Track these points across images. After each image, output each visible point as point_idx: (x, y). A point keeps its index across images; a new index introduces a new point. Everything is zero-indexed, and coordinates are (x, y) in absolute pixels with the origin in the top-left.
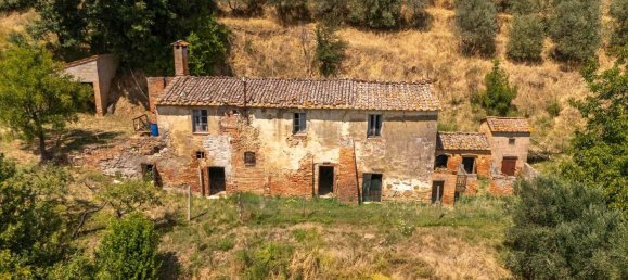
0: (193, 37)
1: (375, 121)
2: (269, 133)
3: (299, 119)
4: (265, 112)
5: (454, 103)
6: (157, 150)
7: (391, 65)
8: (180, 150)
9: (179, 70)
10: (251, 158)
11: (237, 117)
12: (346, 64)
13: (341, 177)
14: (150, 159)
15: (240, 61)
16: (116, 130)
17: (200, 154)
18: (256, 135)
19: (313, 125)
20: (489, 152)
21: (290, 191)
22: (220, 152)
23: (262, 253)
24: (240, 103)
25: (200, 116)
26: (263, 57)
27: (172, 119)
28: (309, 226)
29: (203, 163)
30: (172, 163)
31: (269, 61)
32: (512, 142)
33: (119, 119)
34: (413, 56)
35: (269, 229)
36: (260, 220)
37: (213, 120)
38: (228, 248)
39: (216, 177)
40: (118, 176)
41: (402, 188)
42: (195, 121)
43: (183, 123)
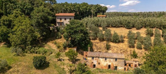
1: (116, 59)
2: (102, 60)
3: (106, 59)
4: (101, 58)
5: (128, 55)
6: (87, 62)
7: (118, 49)
8: (90, 62)
10: (99, 64)
11: (98, 58)
13: (111, 67)
15: (94, 47)
17: (93, 63)
18: (100, 60)
19: (108, 59)
20: (133, 64)
21: (104, 68)
22: (95, 62)
24: (98, 56)
25: (93, 58)
26: (97, 47)
27: (89, 58)
29: (93, 64)
30: (89, 64)
31: (98, 47)
32: (136, 62)
33: (79, 57)
34: (121, 47)
36: (101, 72)
37: (94, 58)
39: (94, 66)
41: (120, 68)
42: (92, 58)
43: (91, 58)
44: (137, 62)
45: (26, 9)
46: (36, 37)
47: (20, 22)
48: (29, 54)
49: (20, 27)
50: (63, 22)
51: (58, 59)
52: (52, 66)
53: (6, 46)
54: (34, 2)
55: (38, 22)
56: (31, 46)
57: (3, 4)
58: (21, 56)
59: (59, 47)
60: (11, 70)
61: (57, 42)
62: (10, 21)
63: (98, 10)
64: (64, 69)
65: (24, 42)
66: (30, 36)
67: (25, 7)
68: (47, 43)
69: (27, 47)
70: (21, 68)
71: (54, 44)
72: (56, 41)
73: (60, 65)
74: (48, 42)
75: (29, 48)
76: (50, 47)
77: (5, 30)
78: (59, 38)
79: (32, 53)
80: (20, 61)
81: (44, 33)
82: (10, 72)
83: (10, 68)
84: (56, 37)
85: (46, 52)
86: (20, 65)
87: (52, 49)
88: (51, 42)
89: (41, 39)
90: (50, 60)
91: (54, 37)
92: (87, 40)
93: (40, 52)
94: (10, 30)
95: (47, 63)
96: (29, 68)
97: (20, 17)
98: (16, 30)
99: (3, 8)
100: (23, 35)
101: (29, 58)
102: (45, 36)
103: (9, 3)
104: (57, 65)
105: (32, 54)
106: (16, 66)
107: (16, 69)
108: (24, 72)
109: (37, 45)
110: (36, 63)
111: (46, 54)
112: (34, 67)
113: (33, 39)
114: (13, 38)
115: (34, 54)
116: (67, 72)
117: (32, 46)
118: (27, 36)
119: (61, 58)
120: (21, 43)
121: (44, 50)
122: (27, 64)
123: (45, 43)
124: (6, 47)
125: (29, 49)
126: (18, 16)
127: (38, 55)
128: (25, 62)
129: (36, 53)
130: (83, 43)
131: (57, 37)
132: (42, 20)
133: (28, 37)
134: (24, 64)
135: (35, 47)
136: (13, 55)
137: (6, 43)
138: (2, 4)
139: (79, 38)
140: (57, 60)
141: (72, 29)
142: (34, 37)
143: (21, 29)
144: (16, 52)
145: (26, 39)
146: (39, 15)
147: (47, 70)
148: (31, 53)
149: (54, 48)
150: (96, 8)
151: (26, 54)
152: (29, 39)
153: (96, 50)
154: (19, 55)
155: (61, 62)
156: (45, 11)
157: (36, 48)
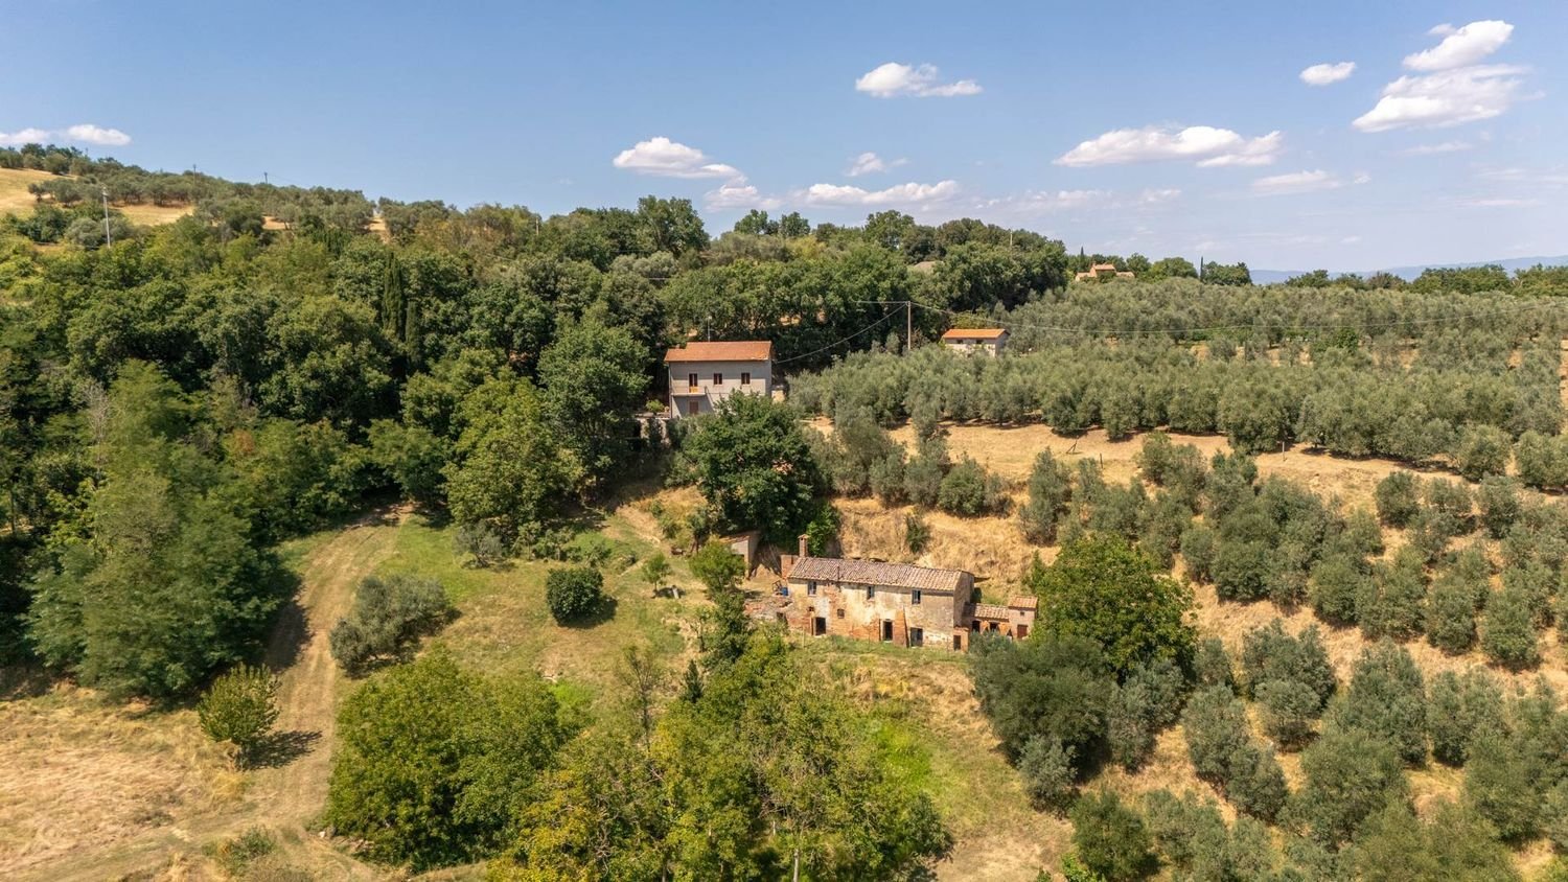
0: (812, 525)
1: (917, 595)
2: (852, 598)
3: (871, 591)
4: (850, 585)
6: (786, 604)
8: (800, 605)
9: (802, 552)
10: (841, 613)
11: (834, 586)
12: (930, 544)
13: (897, 629)
14: (782, 610)
15: (848, 537)
16: (759, 589)
17: (811, 609)
18: (845, 599)
19: (879, 595)
20: (1007, 621)
21: (865, 636)
22: (824, 609)
23: (841, 665)
24: (835, 579)
25: (813, 585)
26: (867, 534)
27: (796, 586)
28: (870, 655)
29: (813, 614)
30: (795, 613)
31: (872, 538)
32: (1022, 614)
33: (760, 581)
34: (985, 541)
35: (847, 655)
36: (844, 650)
37: (820, 588)
38: (823, 661)
39: (820, 624)
40: (763, 619)
41: (935, 639)
42: (809, 588)
43: (802, 589)
44: (1027, 613)
45: (514, 325)
46: (560, 479)
47: (488, 407)
48: (530, 560)
49: (493, 431)
50: (704, 398)
51: (659, 587)
52: (628, 615)
53: (423, 520)
54: (557, 281)
55: (574, 406)
56: (537, 525)
57: (408, 309)
58: (496, 571)
59: (671, 531)
60: (459, 624)
61: (666, 504)
62: (446, 403)
63: (968, 284)
64: (678, 629)
65: (509, 502)
66: (533, 474)
67: (511, 318)
68: (618, 510)
69: (522, 529)
70: (499, 618)
71: (648, 515)
72: (660, 502)
73: (661, 615)
74: (620, 504)
75: (529, 531)
76: (629, 530)
77: (425, 447)
78: (676, 486)
79: (542, 557)
80: (494, 591)
81: (603, 458)
82: (457, 632)
83: (453, 615)
84: (665, 478)
85: (605, 555)
86: (492, 605)
87: (640, 543)
88: (637, 503)
89: (588, 487)
90: (623, 589)
91: (656, 481)
92: (800, 500)
93: (581, 554)
94: (445, 447)
95: (606, 603)
96: (529, 619)
97: (490, 382)
98: (474, 446)
99: (407, 328)
100: (507, 474)
101: (530, 577)
102: (607, 473)
103: (433, 300)
104: (649, 613)
105: (542, 561)
106: (478, 608)
107: (477, 619)
108: (510, 635)
109: (567, 517)
110: (559, 596)
111: (606, 561)
112: (550, 618)
113: (548, 488)
114: (461, 483)
115: (550, 561)
116: (691, 643)
117: (542, 523)
118: (522, 478)
119: (670, 582)
120: (495, 510)
121: (597, 542)
122: (523, 603)
123: (607, 510)
124: (423, 525)
125: (532, 538)
126: (481, 375)
127: (569, 566)
128: (515, 595)
129: (563, 557)
130: (777, 516)
131: (669, 481)
132: (591, 397)
133: (527, 481)
134: (510, 602)
135: (556, 528)
136: (461, 563)
137: (423, 506)
138: (405, 305)
139: (756, 487)
140: (655, 591)
141: (726, 444)
142: (556, 482)
143: (494, 446)
144: (474, 549)
145: (518, 488)
146: (579, 373)
147: (604, 629)
148: (539, 556)
149: (649, 538)
150: (957, 275)
151: (517, 561)
152: (532, 489)
153: (856, 554)
154: (486, 566)
155: (669, 601)
156: (610, 349)
157: (560, 534)
